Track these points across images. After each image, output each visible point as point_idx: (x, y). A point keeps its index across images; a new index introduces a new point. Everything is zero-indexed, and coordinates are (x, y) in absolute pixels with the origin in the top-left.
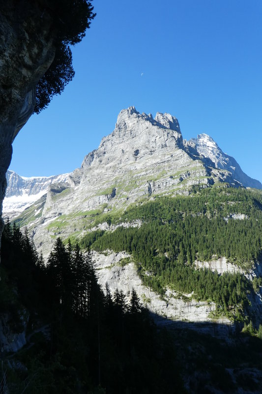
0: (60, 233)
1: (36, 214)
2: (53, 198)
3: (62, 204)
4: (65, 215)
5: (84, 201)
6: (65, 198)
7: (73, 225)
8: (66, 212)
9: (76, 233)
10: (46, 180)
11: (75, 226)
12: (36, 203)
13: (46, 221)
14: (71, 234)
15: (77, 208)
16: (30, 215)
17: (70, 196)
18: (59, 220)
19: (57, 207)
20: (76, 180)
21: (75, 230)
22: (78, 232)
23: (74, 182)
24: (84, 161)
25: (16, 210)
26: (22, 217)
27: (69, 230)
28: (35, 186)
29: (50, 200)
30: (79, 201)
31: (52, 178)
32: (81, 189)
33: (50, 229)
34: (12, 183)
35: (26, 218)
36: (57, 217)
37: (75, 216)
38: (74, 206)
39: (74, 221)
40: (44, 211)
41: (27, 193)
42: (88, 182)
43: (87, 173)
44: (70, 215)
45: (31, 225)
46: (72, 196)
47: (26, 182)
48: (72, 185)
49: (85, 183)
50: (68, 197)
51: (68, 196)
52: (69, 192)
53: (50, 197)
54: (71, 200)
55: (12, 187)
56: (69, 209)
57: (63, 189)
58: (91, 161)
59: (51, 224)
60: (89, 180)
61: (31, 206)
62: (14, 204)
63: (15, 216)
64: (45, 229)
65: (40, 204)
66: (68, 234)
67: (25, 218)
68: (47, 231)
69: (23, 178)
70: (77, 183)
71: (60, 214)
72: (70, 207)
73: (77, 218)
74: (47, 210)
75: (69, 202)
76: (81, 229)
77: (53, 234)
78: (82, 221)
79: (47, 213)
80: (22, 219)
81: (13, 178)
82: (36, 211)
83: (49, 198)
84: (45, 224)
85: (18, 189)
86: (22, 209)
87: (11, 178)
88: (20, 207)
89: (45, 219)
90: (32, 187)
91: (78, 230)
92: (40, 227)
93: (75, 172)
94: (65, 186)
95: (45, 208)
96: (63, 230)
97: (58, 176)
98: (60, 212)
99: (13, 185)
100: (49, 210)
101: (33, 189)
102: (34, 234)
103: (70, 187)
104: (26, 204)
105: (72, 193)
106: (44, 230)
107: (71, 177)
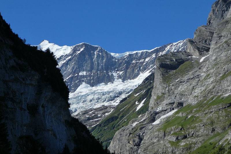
0: (185, 137)
1: (138, 108)
2: (166, 79)
3: (182, 88)
4: (189, 106)
5: (223, 78)
6: (186, 78)
7: (209, 122)
8: (191, 101)
9: (215, 136)
10: (148, 55)
11: (212, 123)
12: (136, 91)
13: (159, 117)
14: (206, 138)
15: (210, 92)
16: (128, 110)
17: (193, 74)
18: (180, 115)
19: (173, 93)
20: (201, 45)
21: (213, 130)
22: (218, 134)
23: (198, 49)
24: (211, 13)
25: (106, 104)
26: (116, 115)
27: (202, 131)
28: (131, 65)
29: (161, 83)
30: (212, 80)
31: (157, 51)
32: (214, 58)
33: (168, 130)
34: (98, 63)
35: (123, 117)
36: (175, 110)
37: (209, 106)
38: (203, 88)
39: (209, 116)
40: (152, 102)
41: (119, 77)
42: (225, 45)
43: (221, 30)
44: (200, 105)
45: (134, 124)
46: (197, 73)
47: (118, 60)
48: (195, 55)
49: (219, 47)
50: (190, 75)
51: (191, 73)
52: (192, 67)
53: (159, 77)
54: (197, 79)
55: (98, 70)
56: (196, 94)
57: (181, 62)
58: (224, 11)
59: (168, 122)
60: (226, 42)
61: (129, 96)
62: (103, 95)
63: (106, 114)
64: (159, 130)
65: (143, 92)
66: (200, 139)
67: (121, 115)
68: (161, 134)
69: (112, 54)
70: (204, 50)
71: (180, 104)
72: (198, 91)
73: (214, 108)
74: (156, 100)
75: (194, 83)
76: (224, 129)
77: (174, 139)
78: (224, 114)
79: (157, 104)
80: (117, 118)
81: (98, 56)
82: (137, 103)
83: (158, 79)
84: (157, 122)
85: (107, 73)
86: (116, 103)
87: (95, 56)
88: (112, 99)
89: (157, 113)
90: (127, 68)
91: (219, 130)
92: (150, 127)
93: (198, 33)
94: (183, 57)
95: (154, 97)
96: (192, 131)
97: (166, 46)
98: (180, 101)
99: (100, 67)
100: (160, 99)
101: (129, 70)
102: (141, 139)
103: (192, 59)
104: (120, 93)
105: (196, 69)
106: (157, 133)
107: (192, 42)
